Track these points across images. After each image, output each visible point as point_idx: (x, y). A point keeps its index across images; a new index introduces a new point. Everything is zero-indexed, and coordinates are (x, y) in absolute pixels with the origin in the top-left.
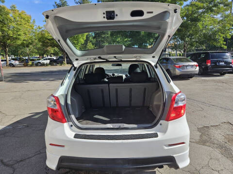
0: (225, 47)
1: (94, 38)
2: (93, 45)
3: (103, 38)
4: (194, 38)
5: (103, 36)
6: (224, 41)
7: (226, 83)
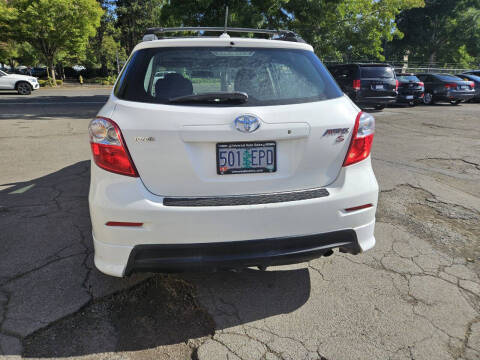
0: (383, 58)
1: (117, 25)
2: (117, 42)
3: (140, 26)
4: (328, 38)
5: (139, 22)
6: (382, 46)
7: (388, 123)
